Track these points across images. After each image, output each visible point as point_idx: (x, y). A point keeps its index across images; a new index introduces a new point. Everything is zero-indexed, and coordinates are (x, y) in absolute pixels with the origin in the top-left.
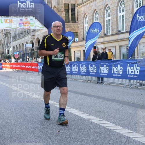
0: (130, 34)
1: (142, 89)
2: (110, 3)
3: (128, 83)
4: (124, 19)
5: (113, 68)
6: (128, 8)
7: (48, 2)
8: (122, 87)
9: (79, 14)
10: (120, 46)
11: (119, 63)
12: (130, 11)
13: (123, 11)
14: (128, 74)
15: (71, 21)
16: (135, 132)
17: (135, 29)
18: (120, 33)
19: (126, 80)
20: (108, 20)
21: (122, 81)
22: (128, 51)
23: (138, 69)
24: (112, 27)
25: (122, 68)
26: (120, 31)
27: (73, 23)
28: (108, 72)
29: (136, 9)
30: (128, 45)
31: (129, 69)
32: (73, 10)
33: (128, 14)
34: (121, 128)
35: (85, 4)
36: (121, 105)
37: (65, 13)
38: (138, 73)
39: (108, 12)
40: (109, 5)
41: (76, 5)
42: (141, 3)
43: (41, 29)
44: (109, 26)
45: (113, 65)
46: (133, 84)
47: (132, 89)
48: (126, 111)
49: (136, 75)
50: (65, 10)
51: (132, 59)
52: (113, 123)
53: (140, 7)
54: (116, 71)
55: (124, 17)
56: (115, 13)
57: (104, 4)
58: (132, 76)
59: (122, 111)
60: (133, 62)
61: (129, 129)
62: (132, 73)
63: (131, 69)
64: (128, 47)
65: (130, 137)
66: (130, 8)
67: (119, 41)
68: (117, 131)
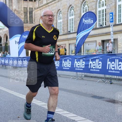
0: (77, 35)
1: (86, 80)
2: (62, 8)
3: (75, 75)
4: (73, 21)
5: (63, 62)
6: (77, 13)
7: (9, 6)
8: (71, 78)
9: (36, 16)
10: (69, 44)
11: (68, 58)
12: (78, 15)
13: (72, 15)
14: (75, 68)
15: (29, 22)
16: (79, 116)
17: (82, 30)
18: (69, 33)
19: (74, 72)
20: (60, 22)
21: (70, 73)
22: (76, 48)
23: (83, 63)
24: (63, 28)
25: (70, 62)
26: (70, 32)
27: (31, 24)
28: (59, 66)
29: (83, 14)
30: (76, 43)
31: (76, 63)
32: (31, 13)
33: (77, 18)
34: (68, 112)
35: (41, 8)
36: (69, 93)
37: (24, 15)
38: (84, 67)
39: (60, 16)
40: (61, 10)
41: (33, 9)
42: (87, 9)
43: (3, 29)
44: (61, 27)
45: (63, 60)
46: (79, 76)
47: (78, 80)
48: (73, 98)
49: (82, 68)
50: (24, 13)
51: (79, 55)
52: (61, 109)
53: (86, 12)
54: (66, 65)
55: (73, 20)
56: (66, 16)
57: (57, 9)
58: (79, 69)
59: (69, 99)
60: (80, 57)
61: (74, 113)
62: (78, 67)
63: (78, 63)
64: (76, 45)
65: (74, 120)
66: (78, 13)
67: (68, 40)
68: (65, 115)
